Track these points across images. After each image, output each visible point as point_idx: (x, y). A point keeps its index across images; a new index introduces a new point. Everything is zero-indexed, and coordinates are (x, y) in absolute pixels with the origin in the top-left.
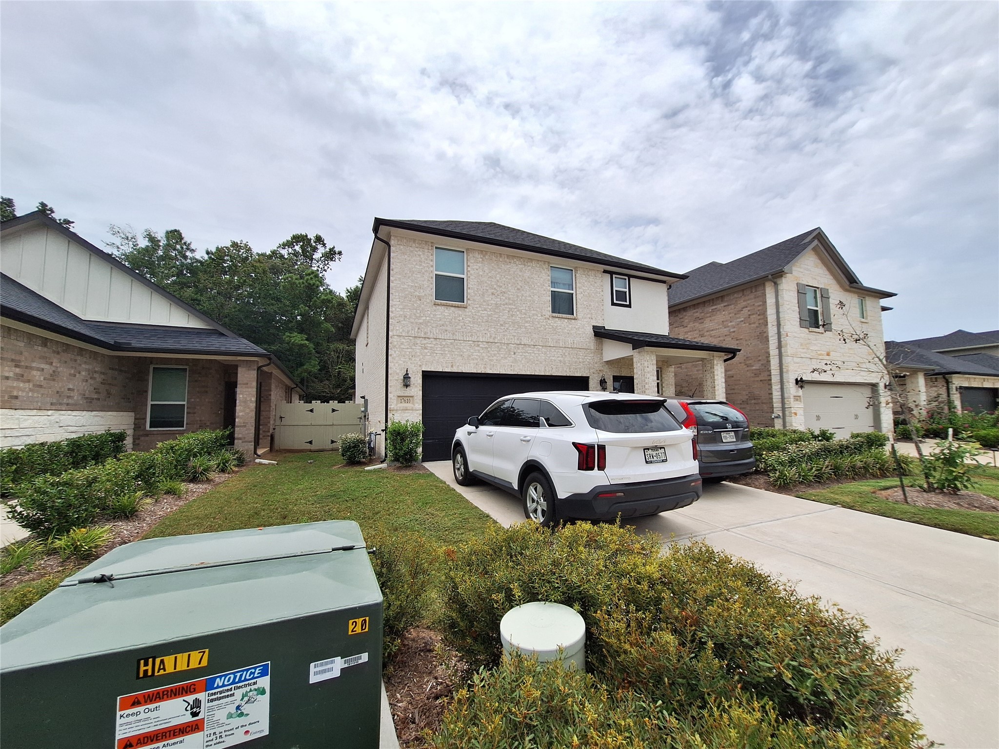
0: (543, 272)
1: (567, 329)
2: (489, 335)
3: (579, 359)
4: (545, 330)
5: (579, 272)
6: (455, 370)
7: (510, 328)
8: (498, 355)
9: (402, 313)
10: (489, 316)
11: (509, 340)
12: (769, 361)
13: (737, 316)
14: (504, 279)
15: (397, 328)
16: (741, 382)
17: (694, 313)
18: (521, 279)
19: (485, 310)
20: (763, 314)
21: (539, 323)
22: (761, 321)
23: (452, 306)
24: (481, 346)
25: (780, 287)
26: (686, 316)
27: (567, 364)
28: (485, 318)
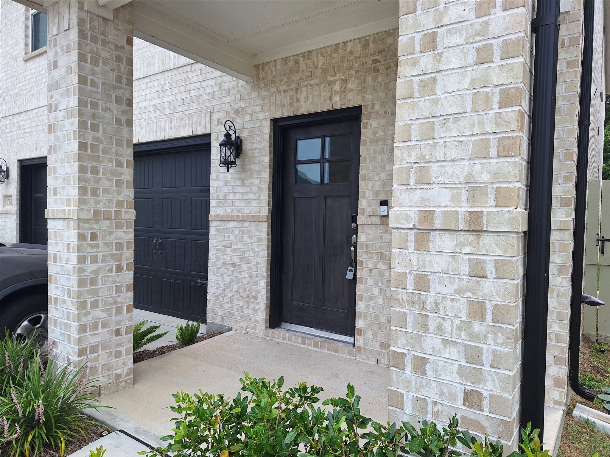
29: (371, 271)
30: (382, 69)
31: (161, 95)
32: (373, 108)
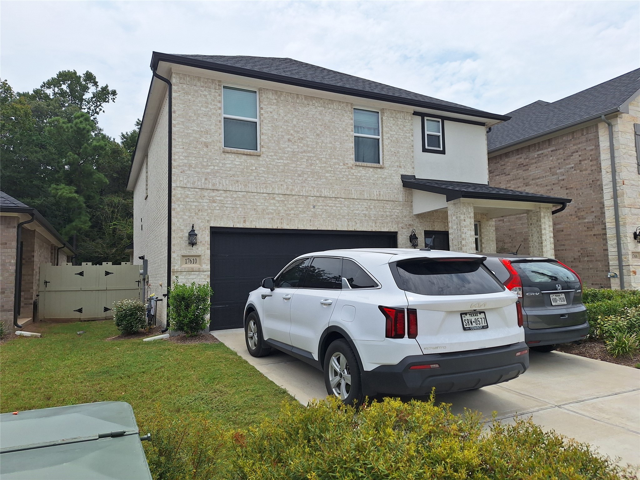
0: (346, 115)
1: (372, 179)
2: (285, 186)
3: (386, 212)
4: (348, 180)
5: (386, 114)
6: (248, 225)
7: (309, 179)
8: (295, 209)
9: (186, 161)
10: (285, 165)
11: (307, 192)
12: (603, 213)
13: (567, 162)
14: (302, 123)
15: (181, 179)
16: (572, 237)
17: (517, 159)
18: (320, 123)
19: (281, 158)
20: (596, 159)
21: (340, 172)
22: (593, 168)
23: (244, 154)
24: (277, 199)
25: (615, 129)
26: (508, 162)
27: (373, 218)
28: (281, 167)
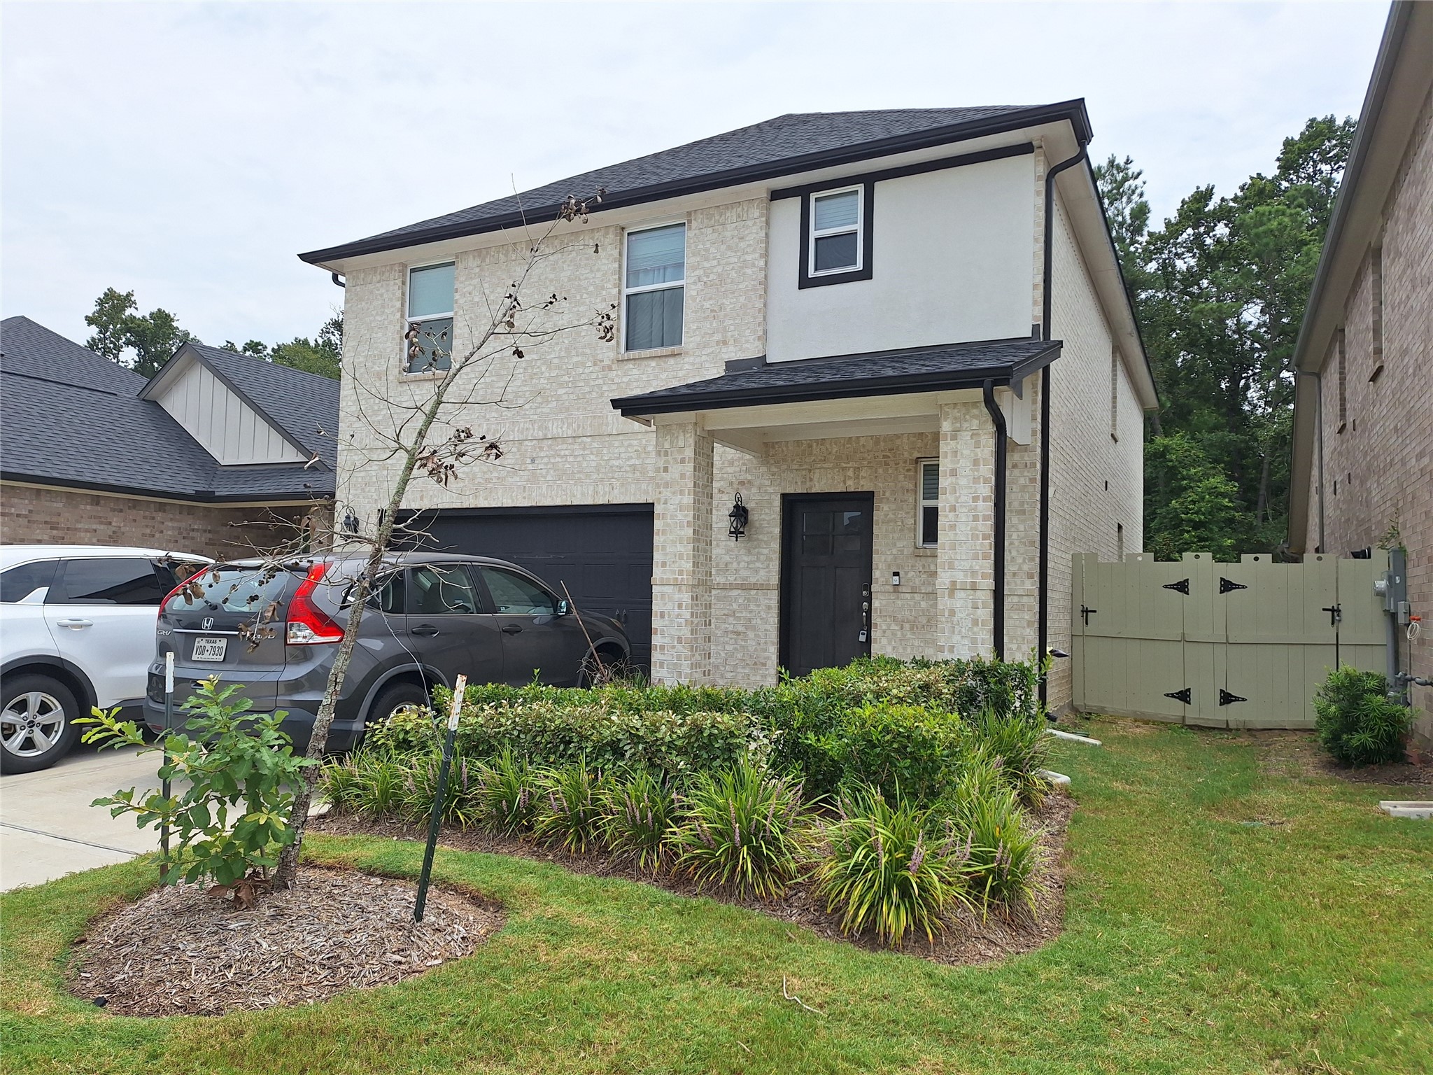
1: (654, 383)
2: (485, 427)
4: (602, 395)
5: (700, 223)
9: (354, 408)
11: (522, 433)
21: (586, 381)
23: (426, 380)
29: (884, 632)
30: (892, 464)
31: (643, 455)
32: (884, 495)
